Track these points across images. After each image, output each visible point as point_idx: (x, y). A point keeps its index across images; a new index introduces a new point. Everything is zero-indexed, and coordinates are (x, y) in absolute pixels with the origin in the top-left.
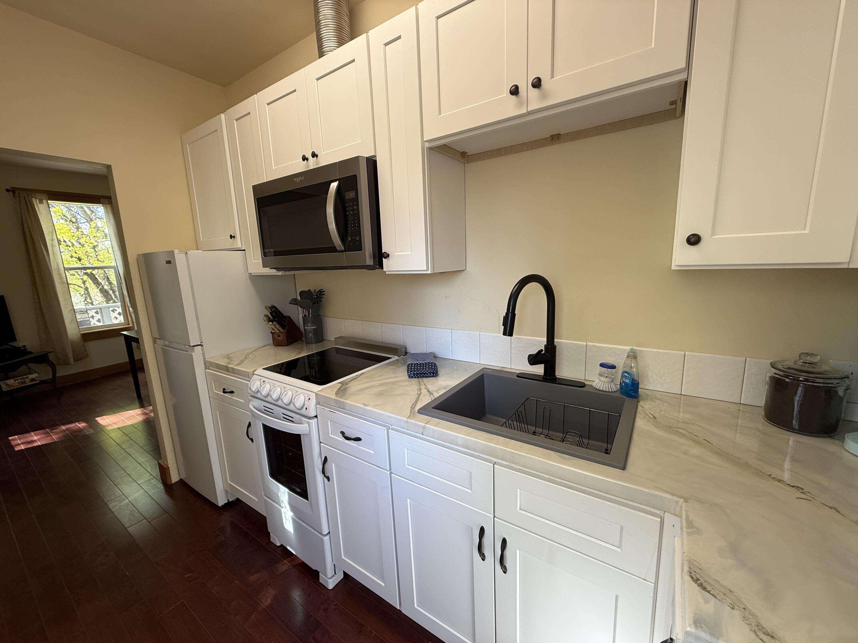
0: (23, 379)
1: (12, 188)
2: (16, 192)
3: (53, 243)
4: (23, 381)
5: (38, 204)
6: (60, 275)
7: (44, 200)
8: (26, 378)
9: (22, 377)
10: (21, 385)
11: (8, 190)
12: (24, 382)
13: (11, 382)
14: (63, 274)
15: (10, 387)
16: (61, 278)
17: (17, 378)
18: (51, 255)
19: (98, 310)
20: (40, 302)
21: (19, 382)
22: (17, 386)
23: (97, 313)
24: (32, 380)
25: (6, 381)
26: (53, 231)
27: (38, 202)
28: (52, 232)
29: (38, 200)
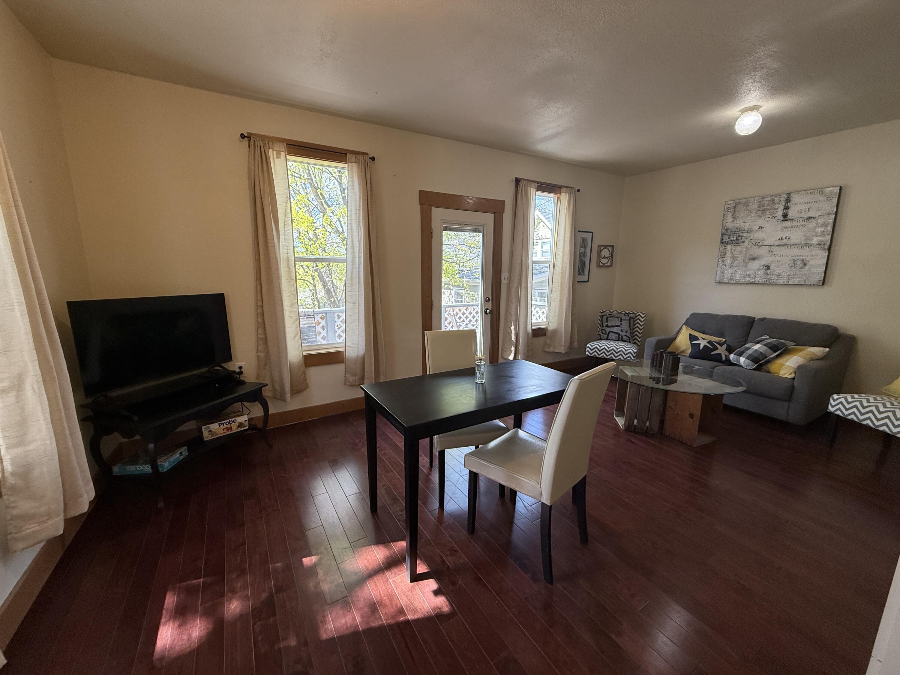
0: (229, 423)
1: (248, 133)
2: (252, 138)
3: (286, 219)
4: (229, 426)
5: (275, 159)
6: (289, 268)
7: (282, 153)
8: (233, 421)
9: (228, 421)
10: (227, 432)
11: (243, 136)
12: (231, 429)
13: (214, 427)
14: (292, 266)
15: (212, 436)
16: (289, 271)
17: (222, 422)
18: (282, 237)
19: (324, 315)
20: (262, 307)
21: (224, 427)
22: (221, 434)
23: (322, 318)
24: (241, 425)
25: (209, 426)
26: (287, 200)
27: (275, 156)
28: (287, 203)
29: (275, 152)
